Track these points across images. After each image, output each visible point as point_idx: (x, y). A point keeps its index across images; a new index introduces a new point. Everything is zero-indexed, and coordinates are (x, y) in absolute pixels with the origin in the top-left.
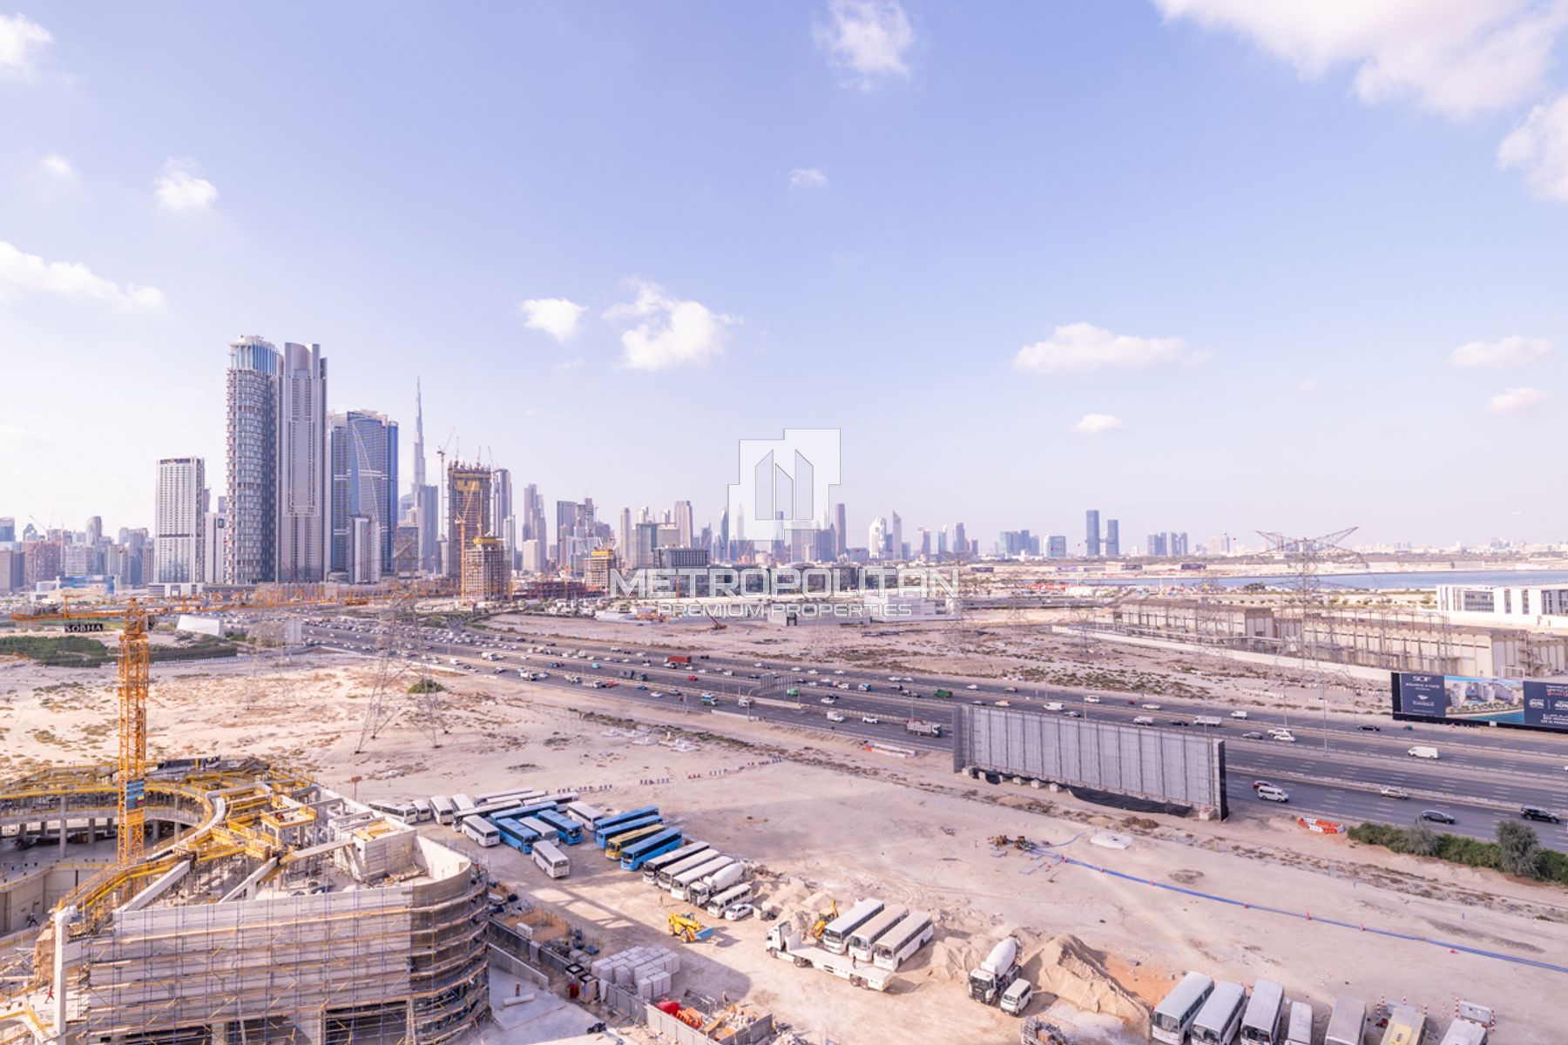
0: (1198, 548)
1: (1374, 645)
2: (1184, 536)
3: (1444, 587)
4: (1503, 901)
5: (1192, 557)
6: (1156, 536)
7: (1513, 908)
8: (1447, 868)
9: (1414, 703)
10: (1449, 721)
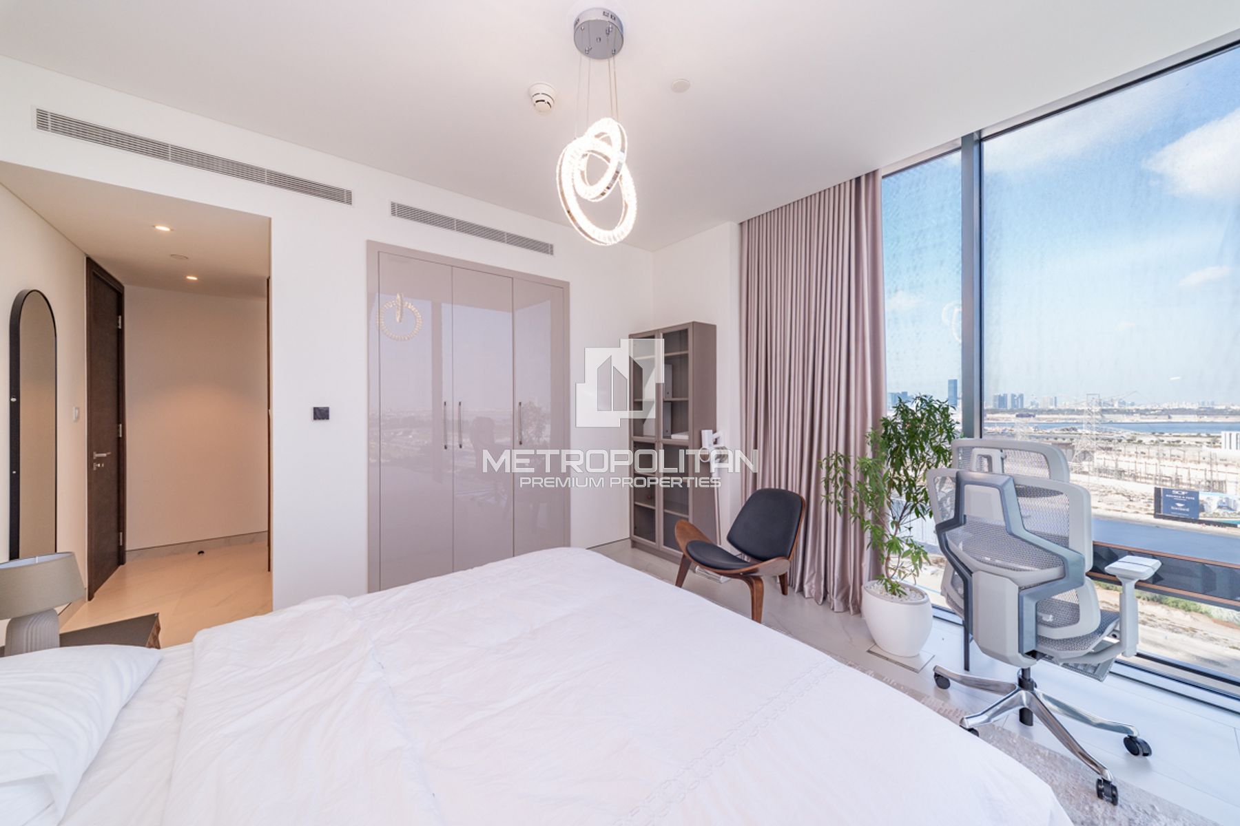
0: (1032, 404)
1: (1152, 470)
2: (1021, 396)
3: (1228, 433)
4: (1205, 634)
5: (1027, 410)
6: (1000, 396)
7: (1212, 639)
8: (1164, 610)
9: (1173, 508)
10: (1201, 522)
